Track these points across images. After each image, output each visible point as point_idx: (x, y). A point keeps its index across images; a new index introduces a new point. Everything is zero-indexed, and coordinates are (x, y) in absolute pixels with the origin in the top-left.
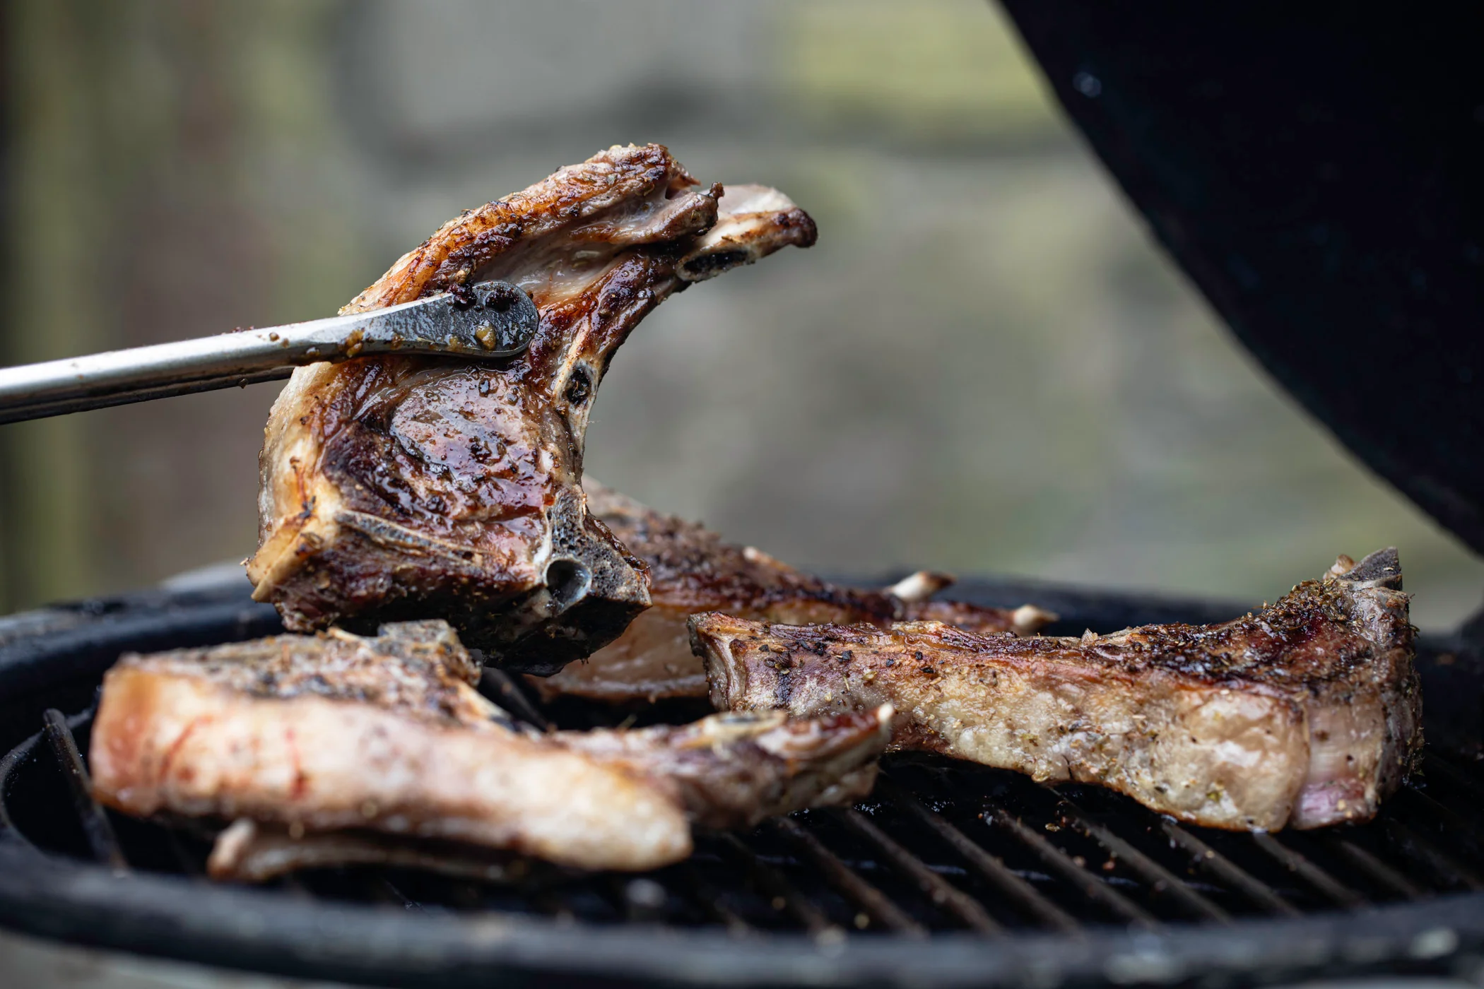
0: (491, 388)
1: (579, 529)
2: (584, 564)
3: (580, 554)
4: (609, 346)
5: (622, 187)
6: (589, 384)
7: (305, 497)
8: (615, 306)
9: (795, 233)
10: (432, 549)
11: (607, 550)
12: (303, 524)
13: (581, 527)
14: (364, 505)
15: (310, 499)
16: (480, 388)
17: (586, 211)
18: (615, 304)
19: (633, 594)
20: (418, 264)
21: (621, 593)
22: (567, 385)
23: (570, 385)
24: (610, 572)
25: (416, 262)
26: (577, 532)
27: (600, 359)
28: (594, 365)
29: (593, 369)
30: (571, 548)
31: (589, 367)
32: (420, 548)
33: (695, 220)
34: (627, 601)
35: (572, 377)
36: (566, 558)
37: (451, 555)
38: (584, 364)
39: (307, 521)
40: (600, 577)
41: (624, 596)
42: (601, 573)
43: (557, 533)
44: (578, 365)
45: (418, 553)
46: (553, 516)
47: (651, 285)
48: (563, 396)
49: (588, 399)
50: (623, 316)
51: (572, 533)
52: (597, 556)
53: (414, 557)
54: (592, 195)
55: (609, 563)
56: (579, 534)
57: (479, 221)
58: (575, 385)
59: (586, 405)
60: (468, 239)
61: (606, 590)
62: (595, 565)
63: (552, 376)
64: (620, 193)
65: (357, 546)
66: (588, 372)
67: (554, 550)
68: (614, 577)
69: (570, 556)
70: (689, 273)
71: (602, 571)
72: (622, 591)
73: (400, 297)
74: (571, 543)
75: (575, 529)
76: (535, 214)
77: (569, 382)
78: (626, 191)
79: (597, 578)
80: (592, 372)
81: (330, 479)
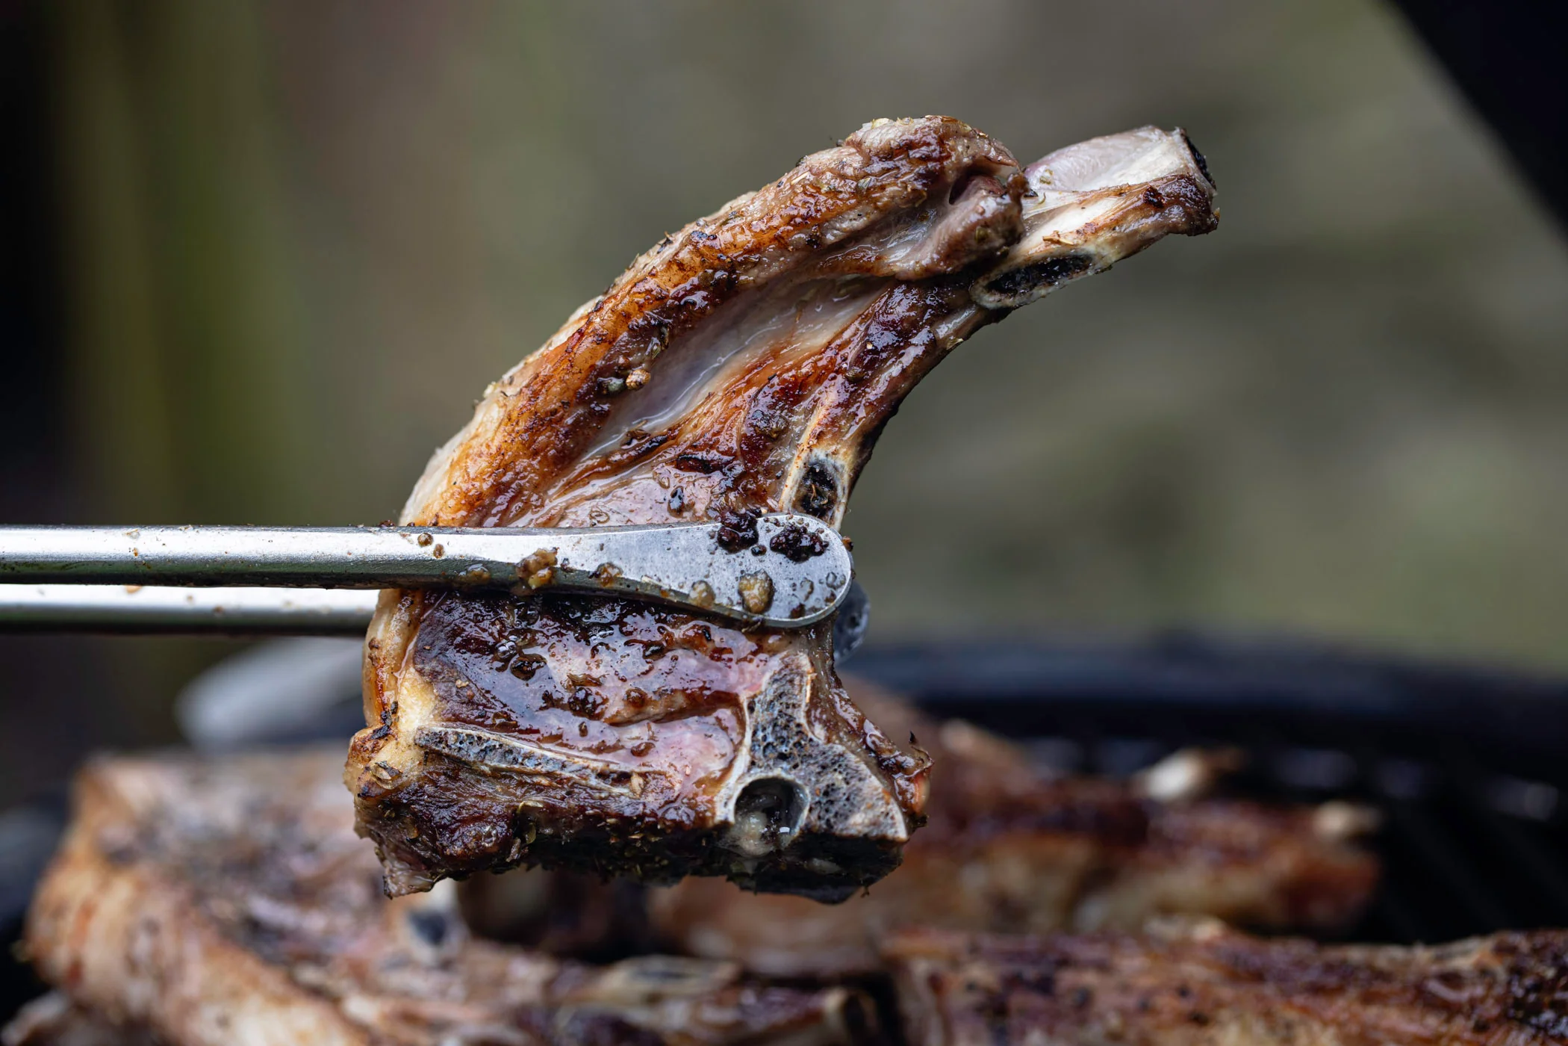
0: (686, 502)
1: (799, 725)
2: (799, 782)
3: (795, 766)
4: (864, 425)
5: (877, 199)
6: (833, 487)
7: (384, 705)
8: (872, 362)
9: (1175, 214)
10: (566, 774)
11: (841, 755)
12: (376, 749)
13: (803, 721)
14: (465, 711)
15: (389, 708)
16: (670, 502)
17: (830, 238)
18: (871, 362)
19: (875, 824)
20: (579, 339)
21: (855, 824)
22: (798, 491)
23: (803, 490)
24: (842, 791)
25: (578, 336)
26: (795, 729)
27: (850, 446)
28: (840, 456)
29: (839, 463)
30: (783, 757)
31: (831, 460)
32: (549, 775)
33: (982, 239)
34: (866, 835)
35: (805, 479)
36: (771, 774)
37: (593, 781)
38: (822, 456)
39: (381, 742)
40: (824, 801)
41: (860, 828)
42: (826, 794)
43: (760, 735)
44: (813, 460)
45: (544, 781)
46: (758, 707)
47: (931, 323)
48: (794, 506)
49: (835, 508)
50: (884, 377)
51: (785, 733)
52: (824, 767)
53: (539, 789)
54: (839, 214)
55: (840, 777)
56: (798, 733)
57: (675, 267)
58: (810, 489)
59: (832, 518)
60: (657, 299)
61: (832, 820)
62: (818, 781)
63: (778, 478)
64: (877, 208)
65: (455, 778)
66: (830, 469)
67: (753, 763)
68: (848, 799)
69: (781, 771)
70: (997, 297)
71: (829, 791)
72: (858, 822)
73: (550, 388)
74: (783, 749)
75: (792, 725)
76: (757, 249)
77: (800, 486)
78: (886, 205)
79: (819, 802)
80: (836, 468)
81: (421, 672)
